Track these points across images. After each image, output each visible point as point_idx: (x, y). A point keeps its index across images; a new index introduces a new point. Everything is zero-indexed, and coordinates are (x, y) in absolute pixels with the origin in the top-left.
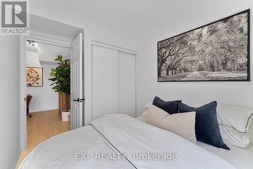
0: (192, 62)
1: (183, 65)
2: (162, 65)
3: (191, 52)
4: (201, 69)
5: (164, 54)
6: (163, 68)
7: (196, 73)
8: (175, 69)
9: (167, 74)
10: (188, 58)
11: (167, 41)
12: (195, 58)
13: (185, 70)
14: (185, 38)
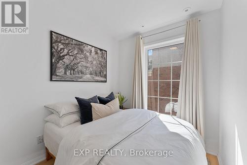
0: (86, 67)
1: (80, 68)
2: (58, 62)
3: (86, 60)
4: (91, 74)
5: (61, 50)
6: (59, 65)
7: (88, 76)
8: (74, 70)
9: (65, 73)
10: (84, 64)
11: (66, 38)
12: (88, 65)
13: (82, 73)
14: (82, 47)
